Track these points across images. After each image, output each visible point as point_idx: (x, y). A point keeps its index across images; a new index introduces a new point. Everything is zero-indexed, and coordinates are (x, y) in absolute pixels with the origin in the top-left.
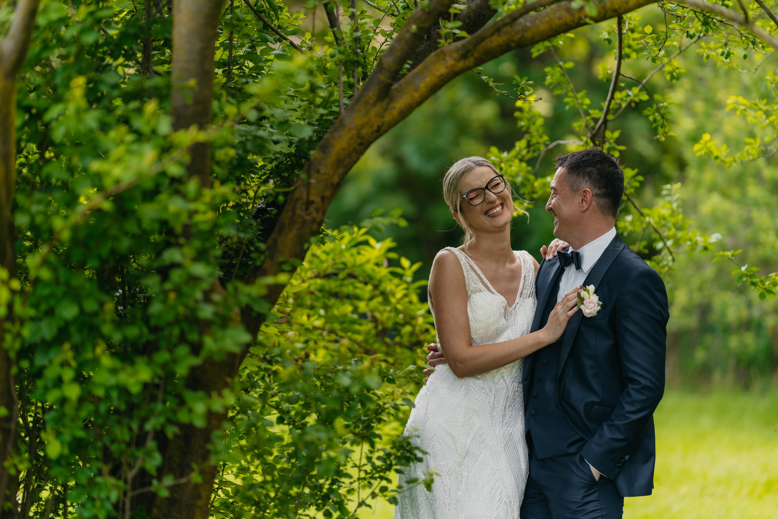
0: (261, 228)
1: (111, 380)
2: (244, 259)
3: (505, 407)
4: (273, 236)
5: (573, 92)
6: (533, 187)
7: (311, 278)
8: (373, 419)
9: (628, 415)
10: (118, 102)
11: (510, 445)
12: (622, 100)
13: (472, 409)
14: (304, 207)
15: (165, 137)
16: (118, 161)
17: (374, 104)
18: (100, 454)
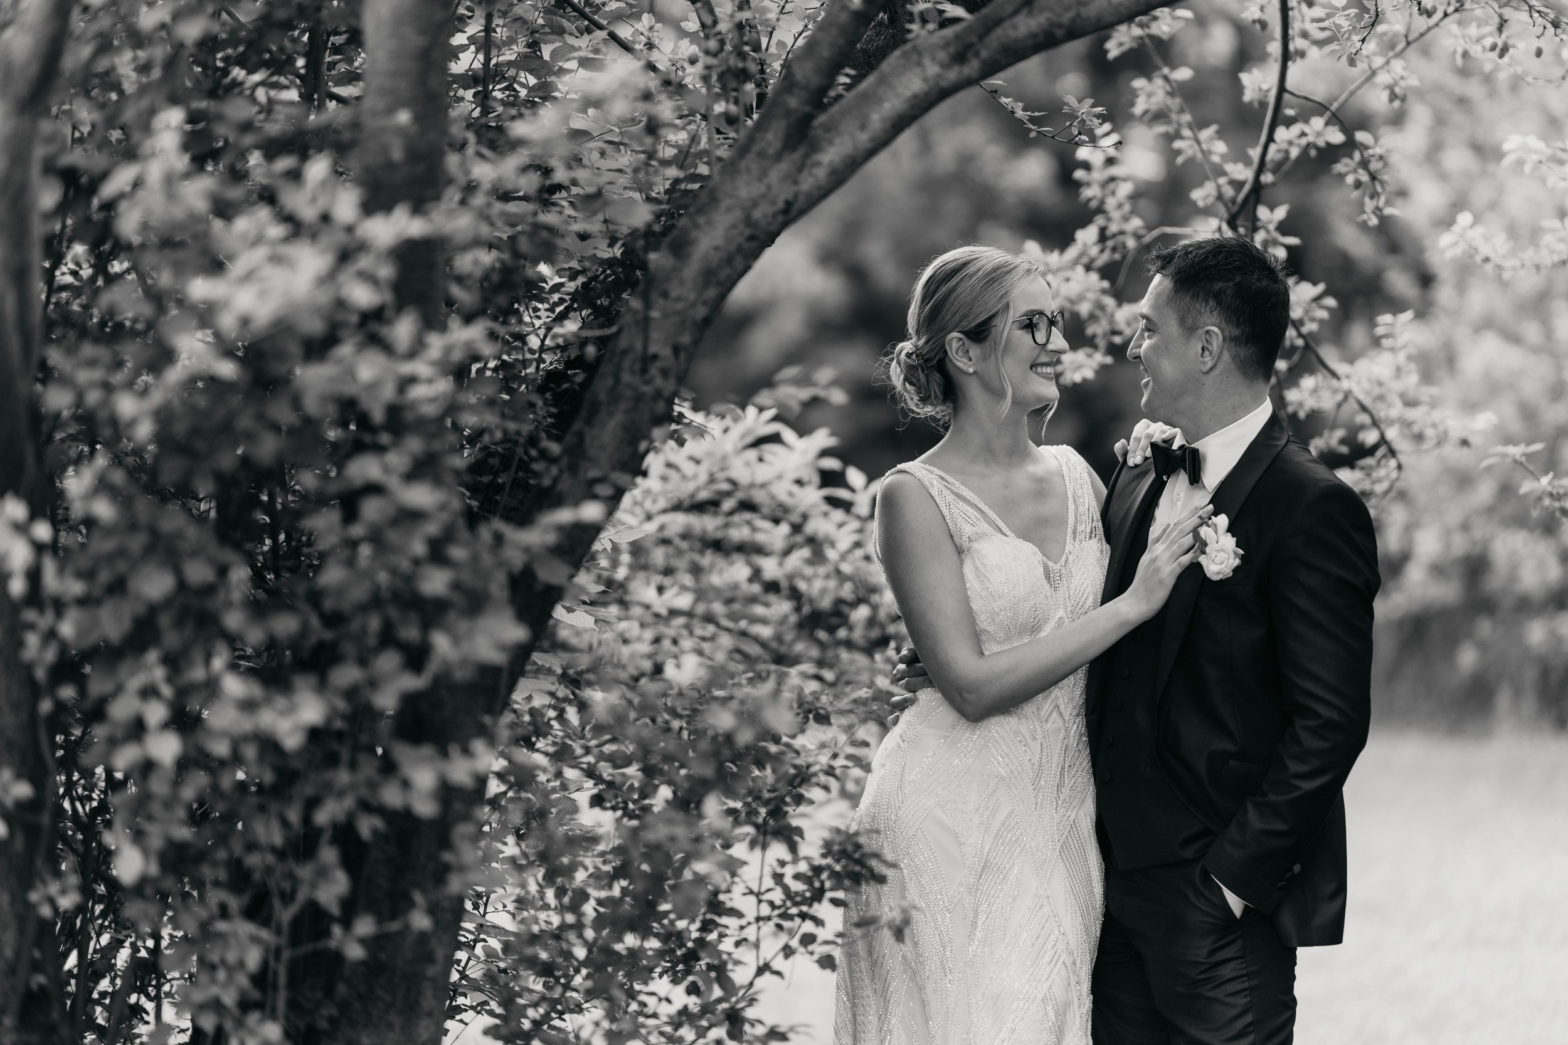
0: (553, 410)
1: (246, 724)
2: (520, 474)
3: (1063, 768)
4: (577, 426)
5: (1191, 128)
6: (1112, 321)
7: (665, 511)
8: (785, 796)
9: (1296, 782)
10: (255, 159)
11: (1073, 847)
12: (1290, 143)
13: (996, 777)
14: (638, 366)
15: (350, 229)
16: (248, 277)
17: (778, 157)
18: (222, 875)
